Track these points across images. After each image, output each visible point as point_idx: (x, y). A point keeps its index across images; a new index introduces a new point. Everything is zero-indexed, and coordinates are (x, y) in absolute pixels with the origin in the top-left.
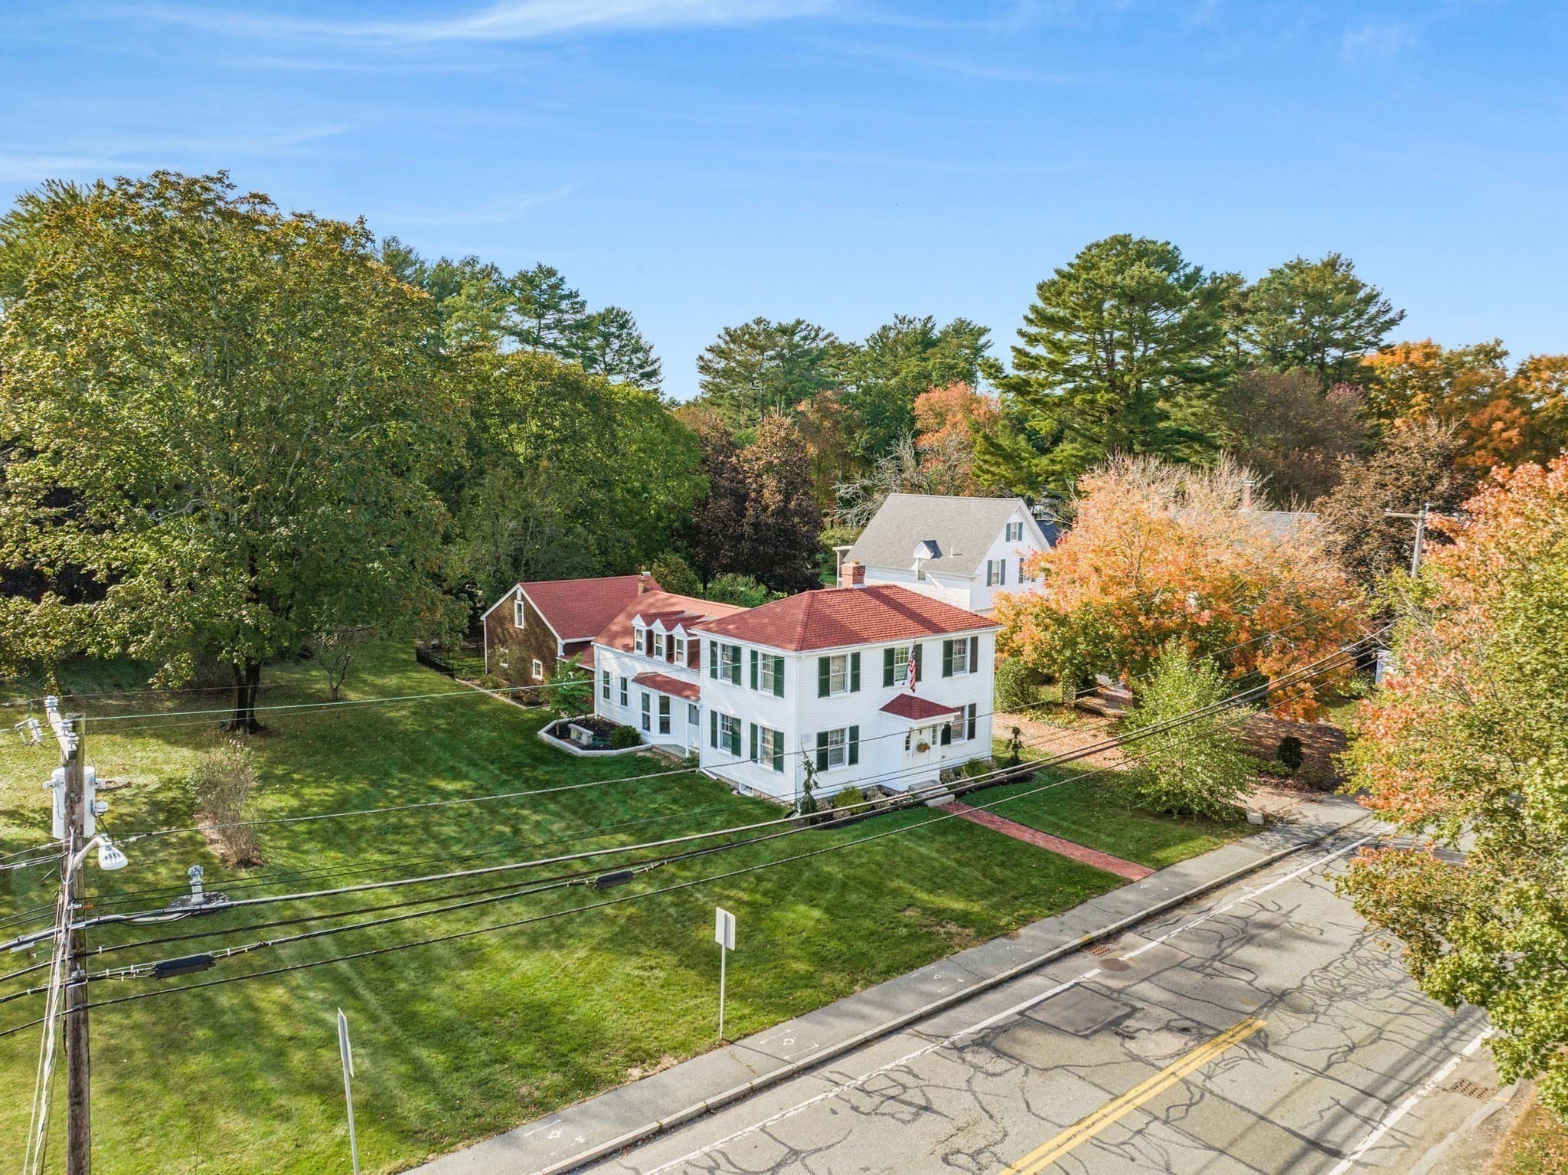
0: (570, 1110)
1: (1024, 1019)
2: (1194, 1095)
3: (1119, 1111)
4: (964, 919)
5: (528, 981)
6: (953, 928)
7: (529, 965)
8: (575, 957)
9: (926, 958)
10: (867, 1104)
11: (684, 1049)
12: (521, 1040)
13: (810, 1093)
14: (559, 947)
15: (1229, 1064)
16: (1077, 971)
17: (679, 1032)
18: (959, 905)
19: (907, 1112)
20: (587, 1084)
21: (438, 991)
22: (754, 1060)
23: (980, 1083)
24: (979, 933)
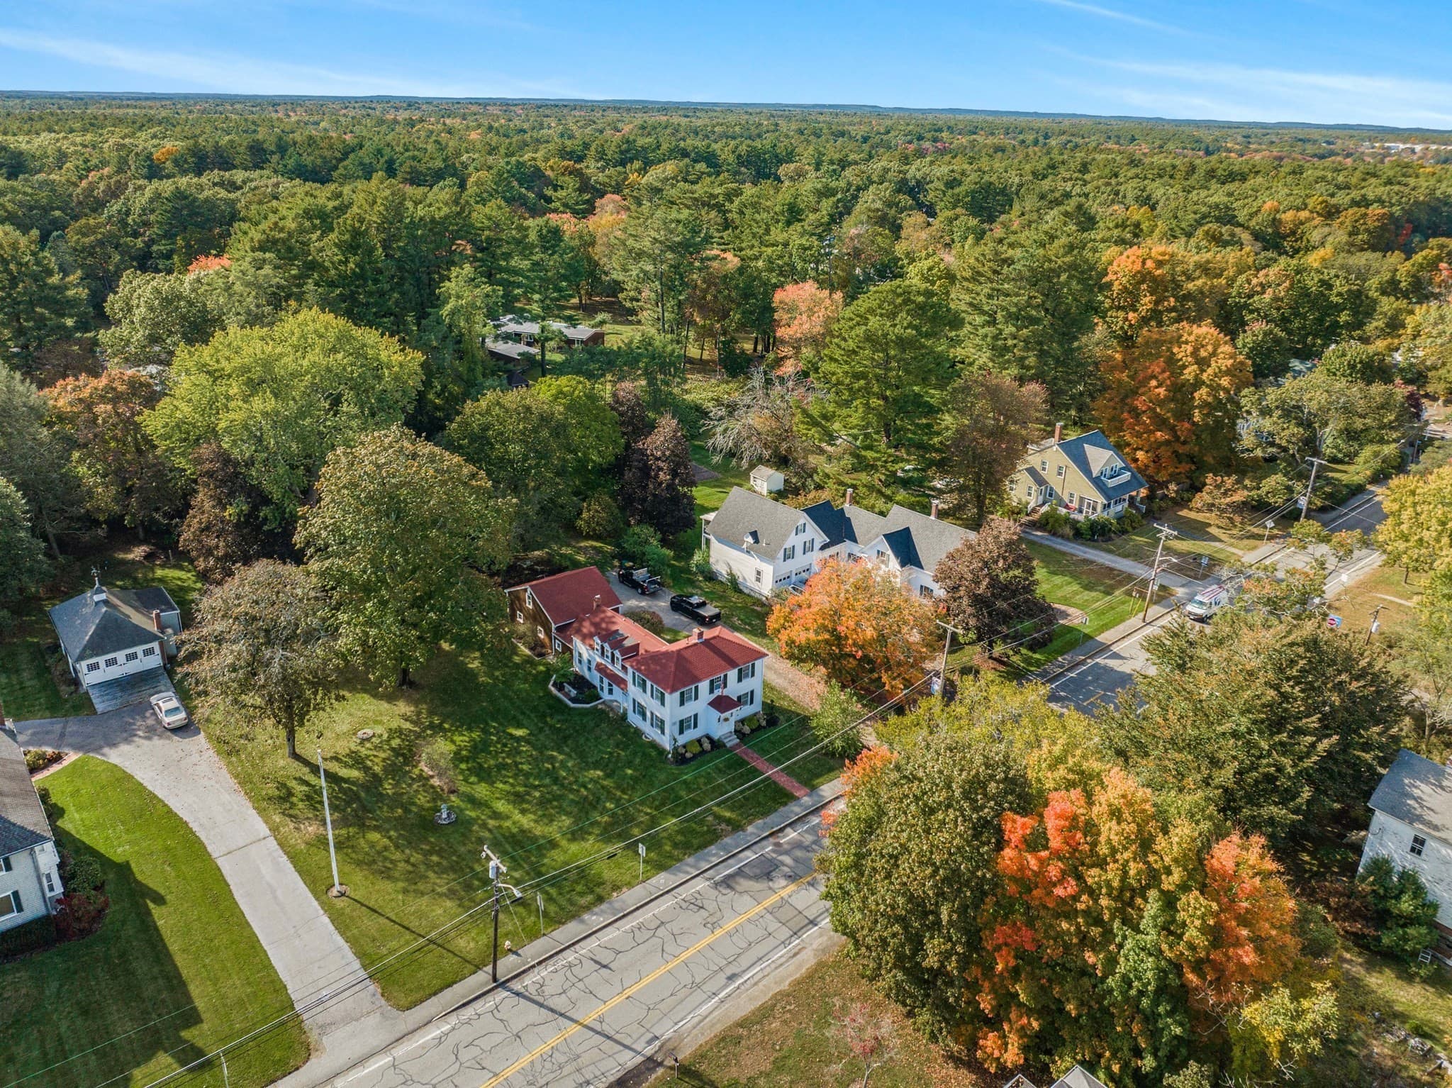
0: (596, 910)
1: (739, 872)
2: (784, 902)
3: (759, 909)
4: (728, 821)
5: (575, 857)
6: (723, 826)
7: (574, 848)
8: (590, 843)
9: (711, 843)
10: (684, 905)
11: (630, 885)
12: (578, 883)
13: (667, 903)
14: (583, 839)
15: (796, 892)
16: (763, 848)
17: (627, 878)
18: (728, 814)
19: (696, 908)
20: (600, 899)
21: (546, 861)
22: (652, 889)
23: (721, 898)
24: (733, 829)
